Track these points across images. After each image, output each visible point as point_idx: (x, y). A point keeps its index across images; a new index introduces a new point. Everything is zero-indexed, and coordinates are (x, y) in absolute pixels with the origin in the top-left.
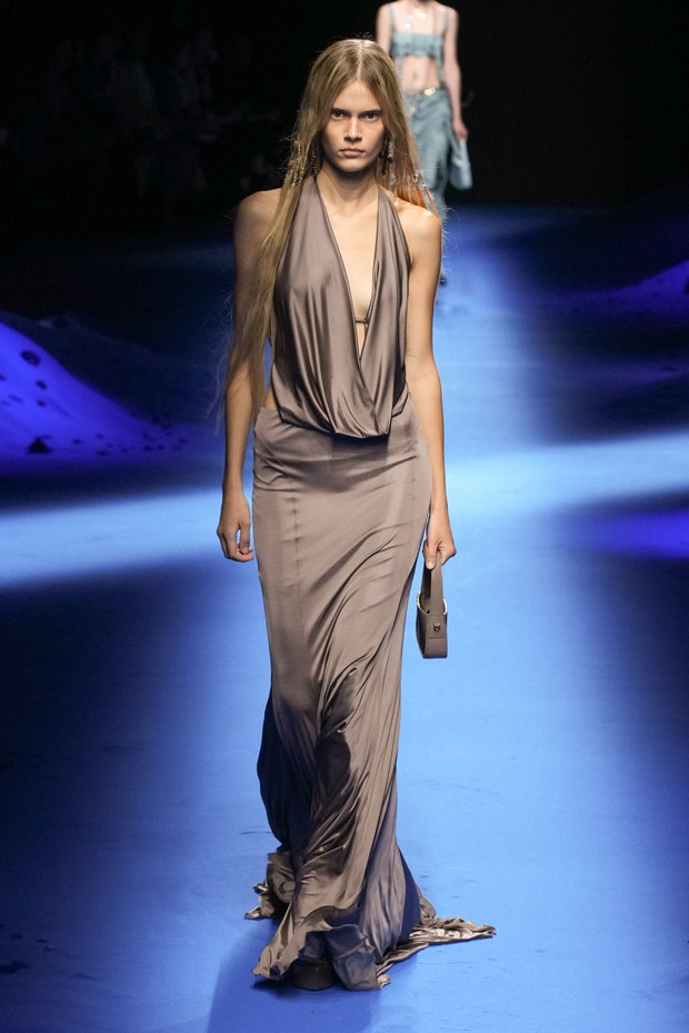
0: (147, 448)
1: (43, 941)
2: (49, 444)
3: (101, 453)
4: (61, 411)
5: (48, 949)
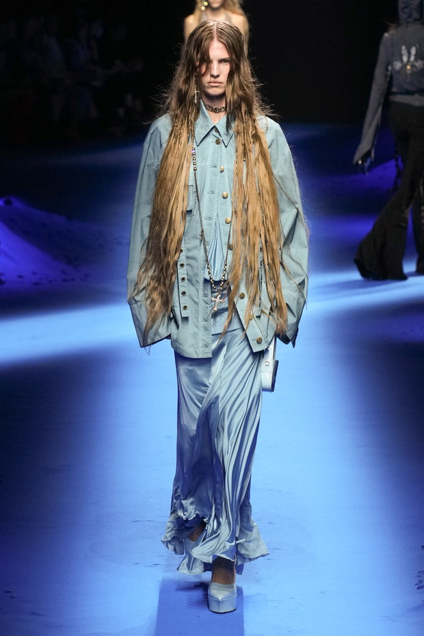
0: (65, 280)
1: (9, 592)
2: (3, 278)
3: (36, 284)
4: (10, 258)
5: (12, 597)
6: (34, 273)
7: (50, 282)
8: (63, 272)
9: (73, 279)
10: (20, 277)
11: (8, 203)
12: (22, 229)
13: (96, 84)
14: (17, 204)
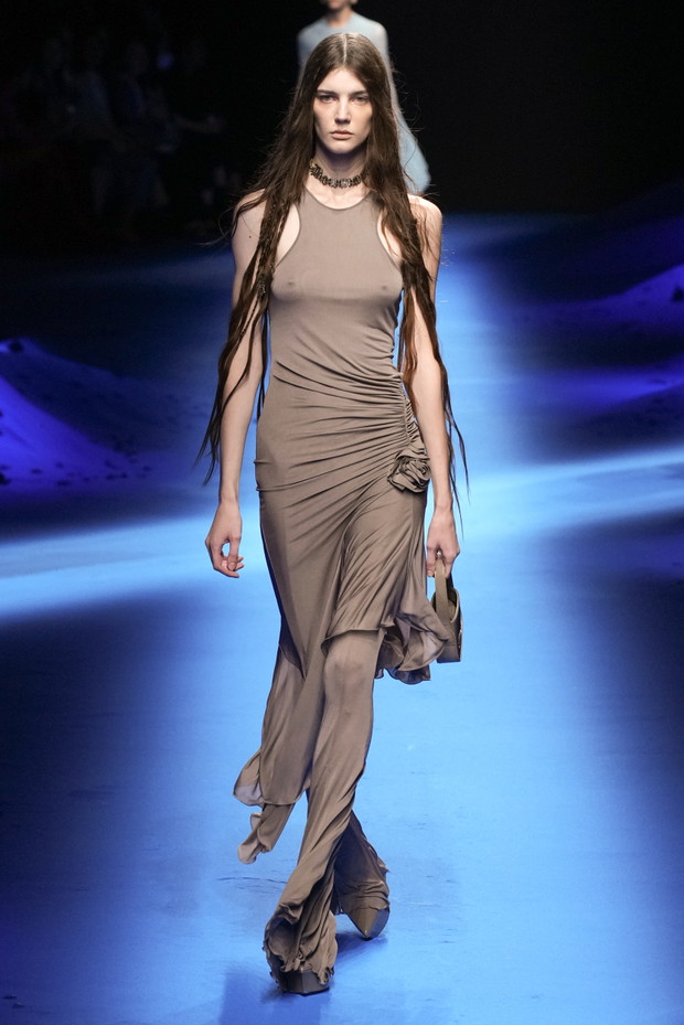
0: (110, 477)
1: (11, 998)
2: (7, 474)
3: (62, 483)
4: (19, 439)
5: (16, 1006)
6: (60, 465)
7: (86, 480)
8: (108, 464)
9: (124, 476)
10: (36, 471)
11: (16, 348)
12: (39, 390)
13: (166, 148)
14: (30, 349)
